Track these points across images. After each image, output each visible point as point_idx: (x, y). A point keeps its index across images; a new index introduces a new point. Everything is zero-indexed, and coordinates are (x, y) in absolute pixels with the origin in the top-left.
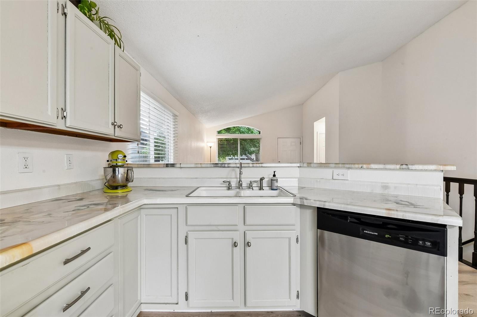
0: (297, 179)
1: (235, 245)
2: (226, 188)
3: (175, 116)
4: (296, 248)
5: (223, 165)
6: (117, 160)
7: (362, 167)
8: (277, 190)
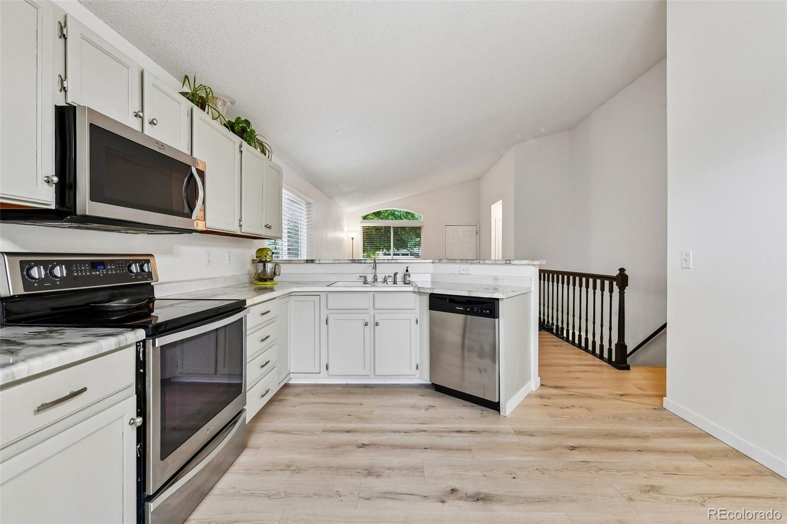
0: (430, 275)
1: (366, 325)
2: (362, 283)
3: (308, 204)
4: (416, 328)
5: (360, 261)
6: (266, 256)
7: (479, 263)
8: (409, 284)
